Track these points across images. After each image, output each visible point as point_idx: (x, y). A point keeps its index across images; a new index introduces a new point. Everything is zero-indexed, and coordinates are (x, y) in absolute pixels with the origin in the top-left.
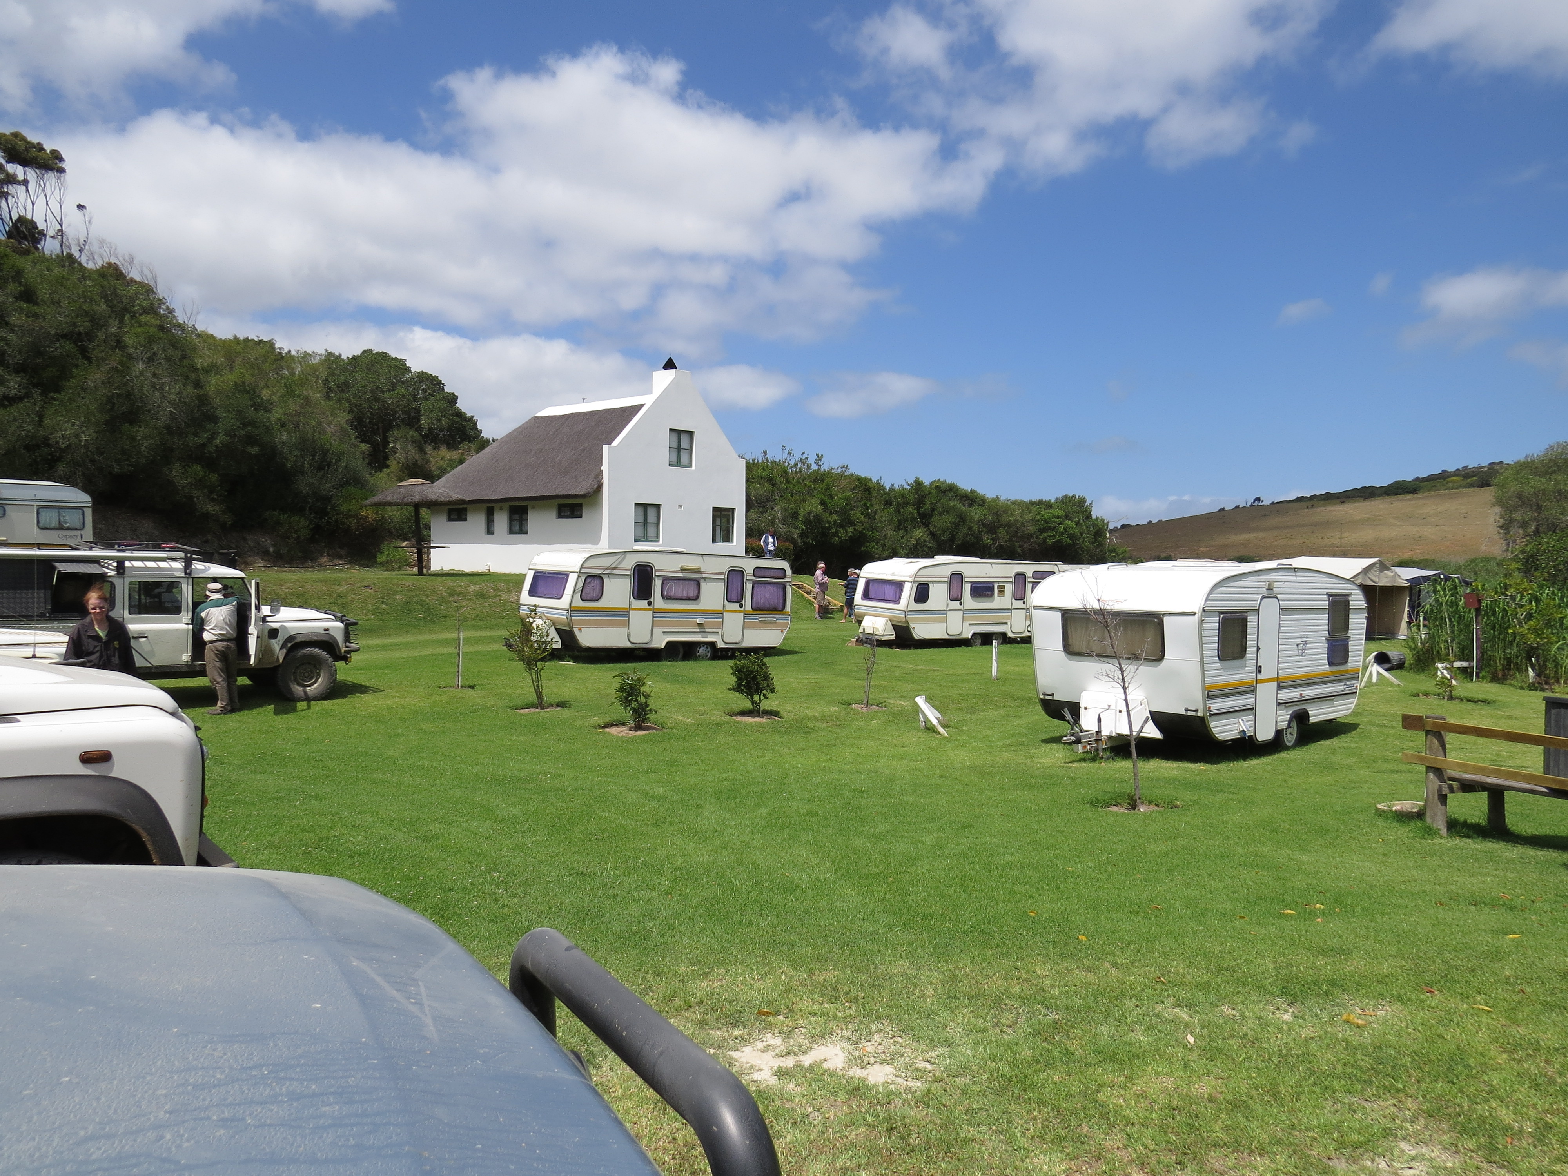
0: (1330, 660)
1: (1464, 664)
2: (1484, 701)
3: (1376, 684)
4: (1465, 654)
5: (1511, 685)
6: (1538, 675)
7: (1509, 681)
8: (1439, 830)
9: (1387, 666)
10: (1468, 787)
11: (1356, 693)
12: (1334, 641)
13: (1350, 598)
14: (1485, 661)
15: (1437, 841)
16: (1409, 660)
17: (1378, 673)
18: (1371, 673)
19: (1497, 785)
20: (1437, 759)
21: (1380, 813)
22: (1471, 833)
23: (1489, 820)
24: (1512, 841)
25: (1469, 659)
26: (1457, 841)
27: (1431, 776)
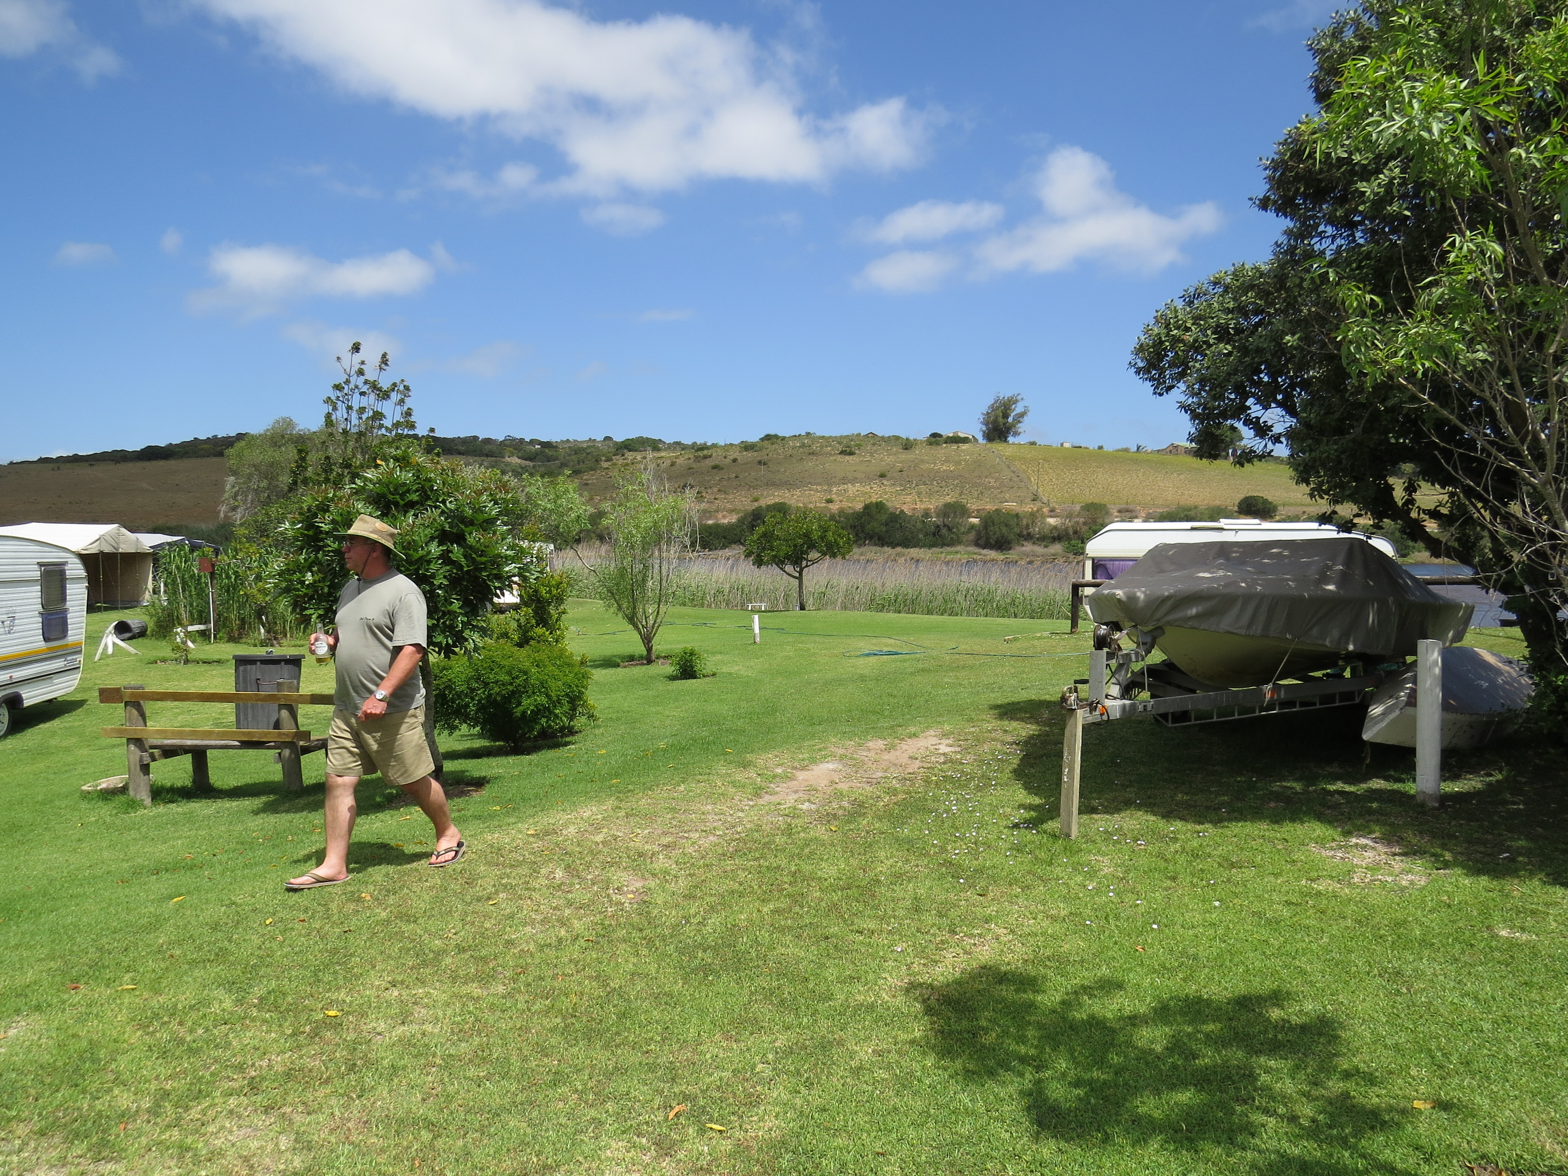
0: (46, 635)
1: (202, 627)
2: (218, 662)
3: (113, 655)
4: (203, 619)
5: (245, 643)
6: (268, 631)
7: (244, 640)
8: (142, 800)
9: (128, 635)
10: (169, 752)
11: (79, 668)
12: (49, 614)
13: (66, 568)
14: (222, 622)
15: (141, 812)
16: (151, 625)
17: (114, 644)
18: (106, 645)
19: (196, 746)
20: (137, 729)
21: (86, 796)
22: (176, 797)
23: (194, 781)
24: (213, 797)
25: (206, 622)
26: (161, 809)
27: (132, 747)
